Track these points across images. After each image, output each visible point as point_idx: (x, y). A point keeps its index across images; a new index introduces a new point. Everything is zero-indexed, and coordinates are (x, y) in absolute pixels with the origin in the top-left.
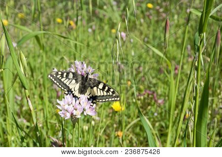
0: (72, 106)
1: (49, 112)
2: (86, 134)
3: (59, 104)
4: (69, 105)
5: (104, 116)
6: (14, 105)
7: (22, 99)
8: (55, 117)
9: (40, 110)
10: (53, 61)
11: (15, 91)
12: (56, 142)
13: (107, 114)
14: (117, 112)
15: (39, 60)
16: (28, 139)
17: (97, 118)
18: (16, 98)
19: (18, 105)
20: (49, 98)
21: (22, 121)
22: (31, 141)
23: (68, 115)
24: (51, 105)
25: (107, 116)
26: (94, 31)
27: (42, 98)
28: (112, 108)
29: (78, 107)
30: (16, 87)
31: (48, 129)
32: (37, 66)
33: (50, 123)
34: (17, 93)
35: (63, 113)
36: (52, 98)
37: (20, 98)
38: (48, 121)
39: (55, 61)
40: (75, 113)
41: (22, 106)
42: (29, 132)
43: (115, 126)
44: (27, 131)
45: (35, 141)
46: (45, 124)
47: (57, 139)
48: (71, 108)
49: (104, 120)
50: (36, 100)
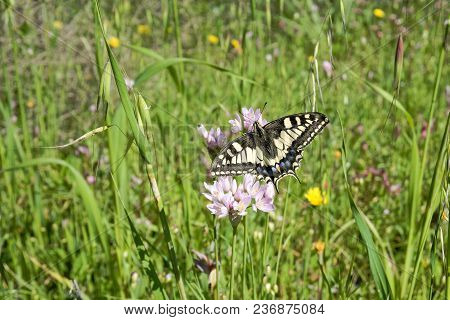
0: (230, 194)
1: (193, 207)
2: (258, 247)
3: (208, 192)
4: (225, 192)
5: (293, 215)
6: (128, 194)
7: (144, 183)
8: (202, 216)
9: (176, 203)
10: (201, 115)
11: (130, 168)
12: (203, 260)
13: (299, 211)
14: (314, 207)
15: (176, 113)
16: (155, 255)
17: (280, 218)
18: (132, 181)
19: (136, 192)
20: (192, 180)
21: (143, 223)
22: (160, 258)
23: (224, 211)
24: (196, 194)
25: (299, 215)
26: (276, 59)
27: (179, 181)
28: (306, 200)
29: (242, 196)
30: (133, 161)
31: (190, 237)
32: (172, 121)
33: (194, 225)
34: (134, 172)
35: (215, 207)
36: (198, 181)
37: (139, 182)
38: (191, 222)
39: (205, 114)
40: (236, 206)
41: (143, 195)
42: (156, 243)
43: (312, 232)
44: (152, 240)
45: (166, 259)
46: (185, 228)
47: (207, 255)
48: (229, 199)
49: (293, 222)
50: (168, 184)
